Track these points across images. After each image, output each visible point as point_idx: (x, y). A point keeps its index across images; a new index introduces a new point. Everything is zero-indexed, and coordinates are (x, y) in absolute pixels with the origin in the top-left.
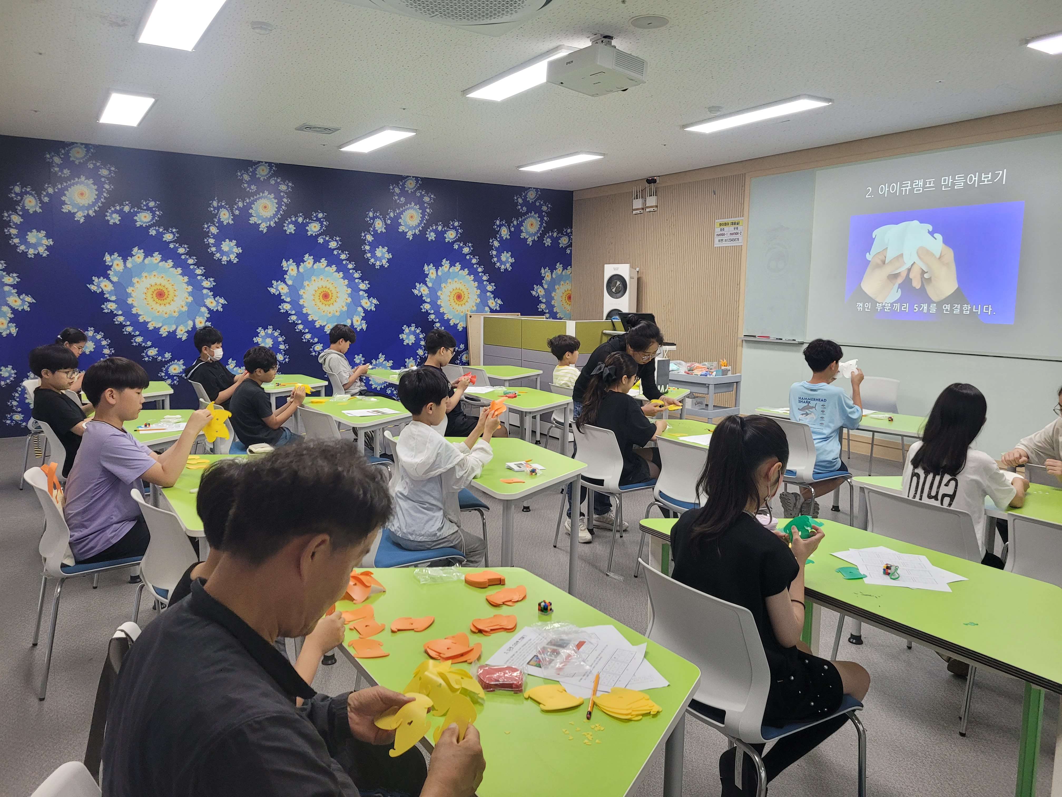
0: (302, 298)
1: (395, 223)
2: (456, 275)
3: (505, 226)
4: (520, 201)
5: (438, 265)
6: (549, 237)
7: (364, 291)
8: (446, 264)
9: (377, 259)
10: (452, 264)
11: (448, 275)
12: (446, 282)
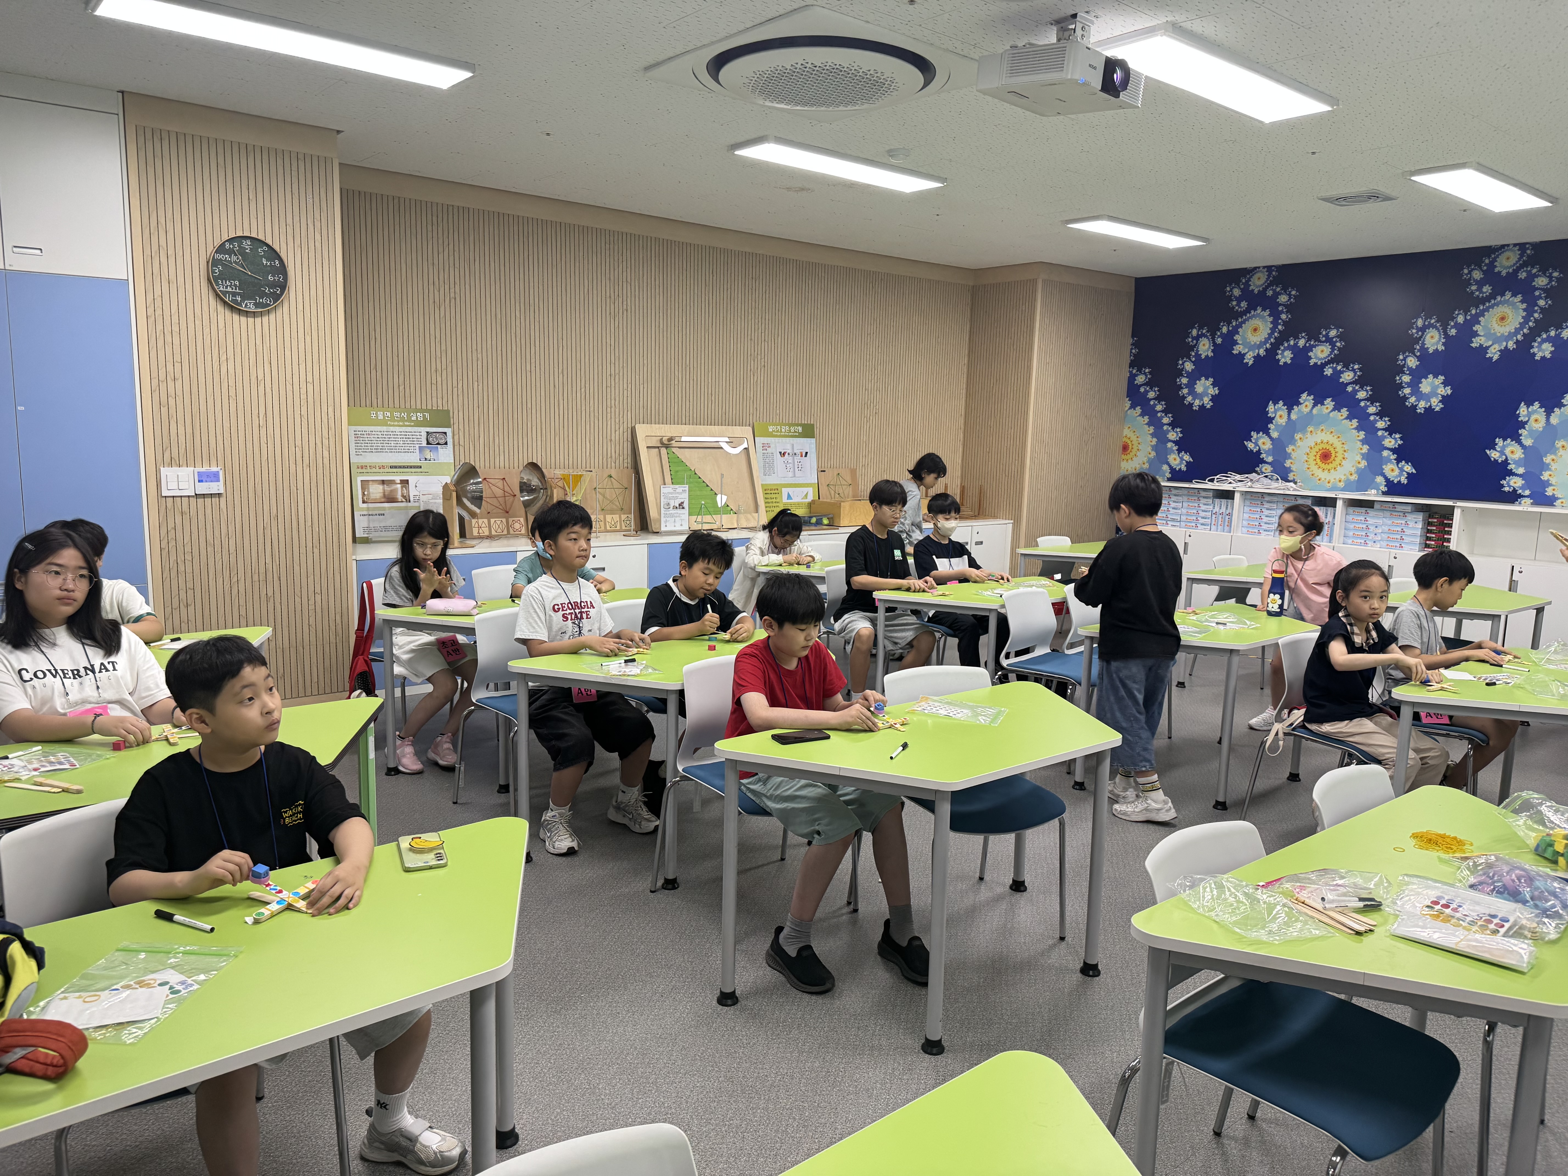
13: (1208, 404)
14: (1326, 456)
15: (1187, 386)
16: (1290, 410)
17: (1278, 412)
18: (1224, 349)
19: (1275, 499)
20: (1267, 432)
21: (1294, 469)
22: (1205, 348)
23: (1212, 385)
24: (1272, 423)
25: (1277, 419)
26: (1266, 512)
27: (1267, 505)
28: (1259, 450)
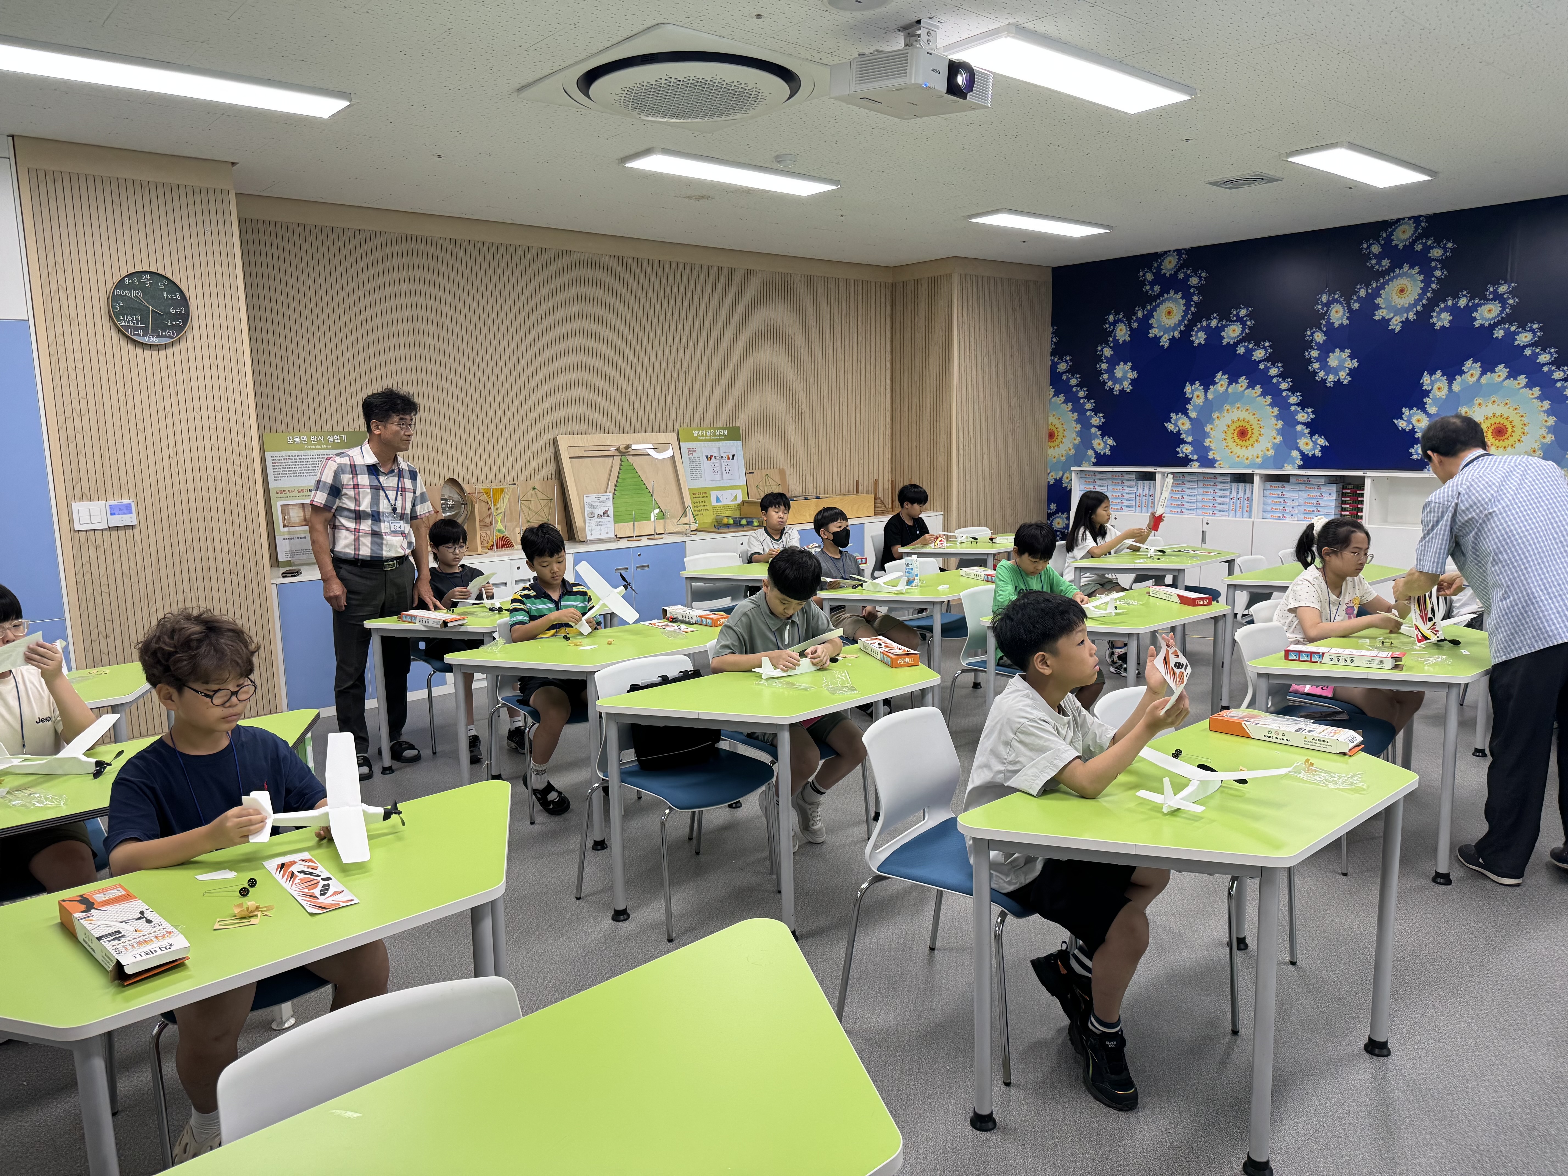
13: (1128, 388)
14: (1243, 434)
15: (1107, 371)
16: (1206, 390)
17: (1195, 392)
18: (1141, 333)
19: (1195, 478)
20: (1185, 412)
21: (1213, 448)
22: (1122, 333)
23: (1130, 369)
24: (1190, 403)
25: (1195, 399)
26: (1188, 491)
27: (1188, 485)
28: (1179, 430)
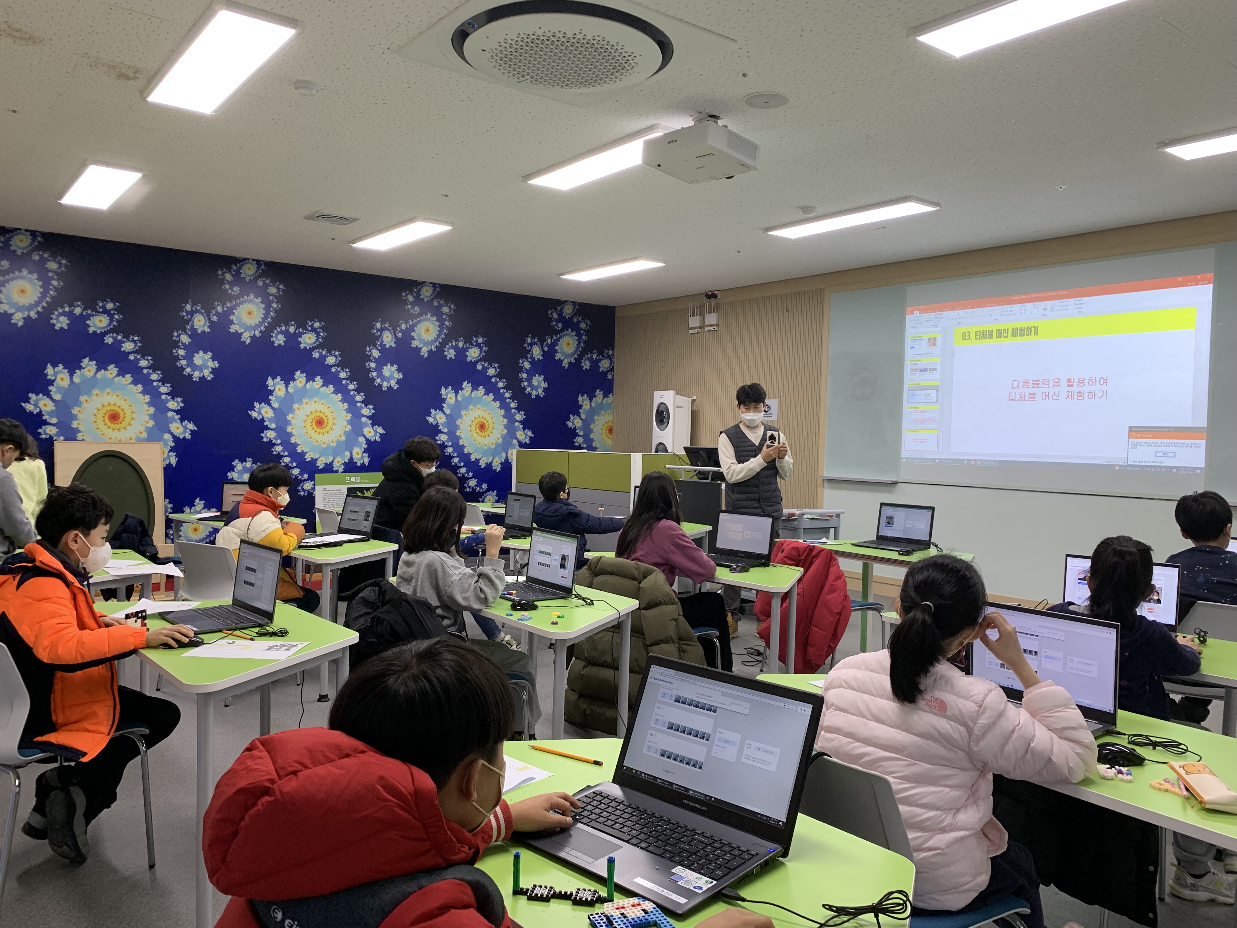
0: (290, 424)
1: (407, 337)
2: (478, 401)
3: (537, 344)
4: (555, 316)
5: (457, 388)
6: (588, 359)
7: (367, 417)
8: (467, 387)
9: (384, 378)
10: (475, 388)
11: (469, 401)
12: (466, 408)
